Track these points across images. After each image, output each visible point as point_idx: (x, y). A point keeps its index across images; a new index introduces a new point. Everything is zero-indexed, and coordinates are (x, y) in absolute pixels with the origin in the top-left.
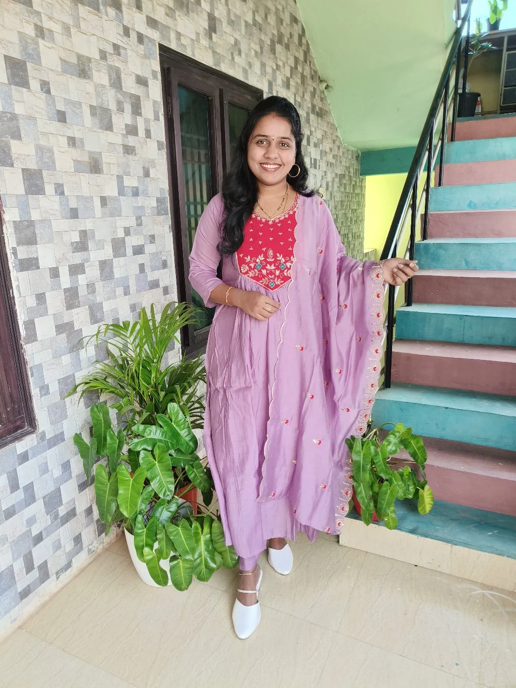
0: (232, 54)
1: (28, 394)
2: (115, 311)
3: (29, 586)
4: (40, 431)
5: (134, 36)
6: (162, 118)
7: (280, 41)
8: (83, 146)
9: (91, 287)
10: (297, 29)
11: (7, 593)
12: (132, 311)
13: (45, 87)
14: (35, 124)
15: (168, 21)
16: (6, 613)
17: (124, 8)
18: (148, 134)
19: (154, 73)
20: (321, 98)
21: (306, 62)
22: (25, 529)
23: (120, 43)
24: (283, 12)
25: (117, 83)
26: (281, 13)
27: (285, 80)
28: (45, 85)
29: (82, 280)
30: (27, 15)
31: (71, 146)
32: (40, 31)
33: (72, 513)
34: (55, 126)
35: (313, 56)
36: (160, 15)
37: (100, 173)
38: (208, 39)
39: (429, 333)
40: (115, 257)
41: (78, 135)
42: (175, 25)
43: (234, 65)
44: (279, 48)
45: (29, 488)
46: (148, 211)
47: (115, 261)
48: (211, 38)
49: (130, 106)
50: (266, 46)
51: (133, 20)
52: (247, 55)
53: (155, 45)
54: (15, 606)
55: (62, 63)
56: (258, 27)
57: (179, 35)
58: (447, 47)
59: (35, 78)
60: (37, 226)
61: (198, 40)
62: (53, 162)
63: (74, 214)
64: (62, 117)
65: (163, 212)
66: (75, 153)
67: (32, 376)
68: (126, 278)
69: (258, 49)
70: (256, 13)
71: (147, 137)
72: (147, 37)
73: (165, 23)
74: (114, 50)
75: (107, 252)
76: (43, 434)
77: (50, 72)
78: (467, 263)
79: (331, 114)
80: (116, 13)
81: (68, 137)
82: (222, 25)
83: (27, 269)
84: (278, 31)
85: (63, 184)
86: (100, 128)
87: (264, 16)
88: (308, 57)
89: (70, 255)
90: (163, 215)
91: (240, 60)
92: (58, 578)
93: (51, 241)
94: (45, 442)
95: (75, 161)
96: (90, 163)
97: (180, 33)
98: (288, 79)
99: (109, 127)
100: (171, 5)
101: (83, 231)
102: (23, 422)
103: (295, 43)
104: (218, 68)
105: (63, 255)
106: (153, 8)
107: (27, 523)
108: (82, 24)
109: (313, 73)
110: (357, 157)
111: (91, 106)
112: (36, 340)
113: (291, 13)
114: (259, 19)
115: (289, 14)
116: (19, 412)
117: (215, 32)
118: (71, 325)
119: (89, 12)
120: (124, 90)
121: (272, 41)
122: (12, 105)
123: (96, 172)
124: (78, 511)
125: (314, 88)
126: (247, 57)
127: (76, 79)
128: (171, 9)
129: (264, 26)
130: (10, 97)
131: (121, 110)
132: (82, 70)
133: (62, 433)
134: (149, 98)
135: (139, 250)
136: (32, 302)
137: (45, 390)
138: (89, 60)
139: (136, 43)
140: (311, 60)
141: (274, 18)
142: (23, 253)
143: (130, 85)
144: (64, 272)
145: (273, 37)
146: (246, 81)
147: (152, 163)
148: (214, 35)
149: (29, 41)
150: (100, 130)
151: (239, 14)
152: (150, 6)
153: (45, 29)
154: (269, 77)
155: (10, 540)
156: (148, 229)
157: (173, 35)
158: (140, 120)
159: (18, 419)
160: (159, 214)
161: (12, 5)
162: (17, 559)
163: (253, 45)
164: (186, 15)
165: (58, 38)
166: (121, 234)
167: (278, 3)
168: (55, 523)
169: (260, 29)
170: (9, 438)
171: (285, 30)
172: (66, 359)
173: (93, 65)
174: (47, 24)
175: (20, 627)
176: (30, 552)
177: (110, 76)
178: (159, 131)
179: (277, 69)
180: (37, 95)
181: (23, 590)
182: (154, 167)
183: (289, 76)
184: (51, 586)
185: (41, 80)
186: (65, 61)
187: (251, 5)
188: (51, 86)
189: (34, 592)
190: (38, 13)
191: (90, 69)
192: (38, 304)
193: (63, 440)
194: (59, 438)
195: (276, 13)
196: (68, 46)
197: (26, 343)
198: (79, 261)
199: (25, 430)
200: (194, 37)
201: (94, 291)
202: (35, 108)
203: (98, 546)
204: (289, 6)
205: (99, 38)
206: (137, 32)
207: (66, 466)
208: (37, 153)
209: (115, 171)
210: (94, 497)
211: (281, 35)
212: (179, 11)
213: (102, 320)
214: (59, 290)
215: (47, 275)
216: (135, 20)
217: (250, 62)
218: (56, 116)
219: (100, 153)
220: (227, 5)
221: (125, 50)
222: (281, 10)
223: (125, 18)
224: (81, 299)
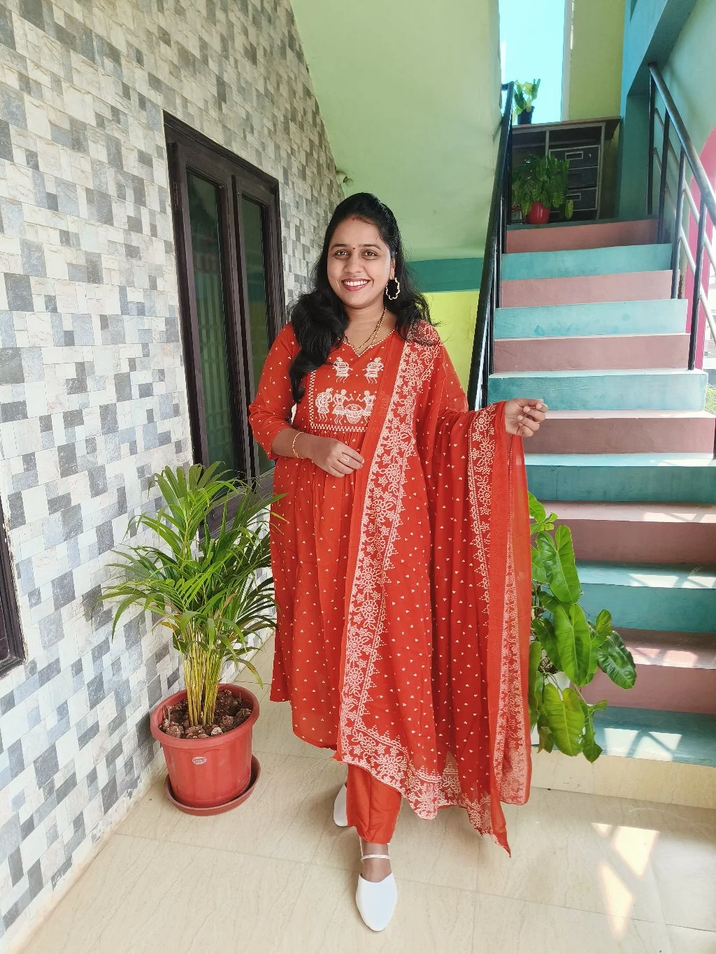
0: (244, 132)
1: (12, 604)
2: (120, 477)
3: (16, 904)
4: (30, 660)
5: (135, 98)
6: (169, 210)
7: (294, 119)
8: (79, 245)
9: (91, 443)
10: (310, 103)
12: (140, 477)
13: (32, 159)
14: (20, 210)
15: (174, 83)
17: (123, 62)
18: (154, 231)
19: (158, 147)
20: (338, 193)
21: (321, 147)
22: (11, 814)
23: (119, 107)
24: (296, 81)
25: (116, 159)
26: (294, 84)
27: (301, 169)
28: (31, 157)
29: (81, 433)
30: (9, 59)
31: (65, 243)
32: (26, 83)
33: (71, 783)
34: (44, 215)
35: (329, 140)
36: (163, 74)
37: (99, 282)
38: (217, 109)
40: (118, 400)
41: (72, 229)
42: (181, 88)
43: (247, 147)
44: (292, 126)
45: (16, 749)
46: (156, 336)
47: (119, 405)
48: (220, 108)
49: (132, 192)
50: (279, 123)
51: (133, 77)
52: (260, 134)
53: (159, 112)
55: (52, 129)
56: (270, 97)
57: (185, 101)
59: (19, 147)
60: (24, 356)
61: (207, 110)
62: (43, 265)
63: (69, 339)
64: (52, 203)
65: (173, 338)
66: (69, 254)
67: (19, 577)
68: (131, 431)
69: (269, 125)
70: (267, 81)
71: (152, 235)
72: (150, 100)
73: (169, 85)
74: (113, 115)
75: (109, 395)
76: (34, 663)
77: (38, 140)
80: (115, 66)
81: (60, 231)
82: (232, 93)
83: (12, 419)
84: (291, 105)
85: (55, 297)
86: (99, 221)
87: (276, 86)
88: (323, 142)
89: (65, 397)
90: (173, 341)
91: (253, 139)
92: (54, 886)
93: (41, 377)
95: (70, 265)
96: (88, 268)
97: (186, 99)
98: (304, 167)
99: (108, 219)
100: (176, 61)
101: (80, 363)
102: (5, 648)
103: (309, 122)
104: (229, 148)
105: (57, 397)
106: (156, 64)
107: (13, 805)
108: (76, 77)
109: (329, 161)
111: (87, 190)
112: (23, 523)
114: (271, 89)
115: (302, 85)
117: (225, 102)
118: (66, 498)
119: (83, 62)
120: (125, 170)
121: (285, 117)
123: (94, 282)
124: (79, 778)
125: (331, 180)
126: (259, 136)
127: (69, 151)
128: (176, 66)
129: (276, 98)
131: (122, 196)
132: (75, 138)
133: (58, 660)
134: (153, 182)
135: (146, 391)
136: (18, 467)
137: (35, 595)
138: (84, 125)
139: (138, 108)
140: (326, 145)
141: (287, 89)
143: (132, 165)
144: (58, 422)
145: (286, 112)
146: (260, 168)
147: (159, 269)
148: (223, 105)
149: (13, 95)
150: (99, 223)
151: (250, 80)
152: (153, 61)
153: (31, 81)
154: (284, 164)
156: (155, 364)
157: (178, 101)
158: (144, 211)
160: (168, 341)
162: (1, 863)
163: (265, 121)
164: (192, 76)
165: (47, 94)
166: (125, 368)
167: (290, 70)
168: (50, 800)
169: (273, 102)
171: (299, 105)
172: (62, 549)
173: (89, 133)
174: (34, 74)
176: (18, 850)
177: (108, 150)
178: (167, 227)
179: (292, 153)
180: (22, 170)
181: (9, 912)
182: (162, 276)
183: (304, 163)
184: (46, 898)
185: (27, 150)
186: (55, 126)
187: (262, 70)
188: (39, 158)
189: (23, 914)
190: (23, 58)
191: (86, 140)
192: (27, 470)
193: (59, 671)
194: (53, 669)
195: (289, 83)
196: (58, 105)
197: (11, 529)
198: (75, 407)
199: (7, 661)
200: (201, 105)
201: (94, 450)
202: (20, 188)
203: (104, 829)
204: (301, 75)
205: (96, 98)
206: (139, 94)
207: (63, 710)
208: (23, 251)
209: (117, 280)
210: (99, 755)
211: (294, 111)
212: (185, 70)
213: (104, 490)
214: (52, 449)
215: (37, 425)
216: (136, 77)
217: (263, 143)
218: (45, 201)
219: (100, 254)
220: (237, 67)
221: (126, 116)
222: (293, 78)
223: (124, 74)
224: (79, 461)
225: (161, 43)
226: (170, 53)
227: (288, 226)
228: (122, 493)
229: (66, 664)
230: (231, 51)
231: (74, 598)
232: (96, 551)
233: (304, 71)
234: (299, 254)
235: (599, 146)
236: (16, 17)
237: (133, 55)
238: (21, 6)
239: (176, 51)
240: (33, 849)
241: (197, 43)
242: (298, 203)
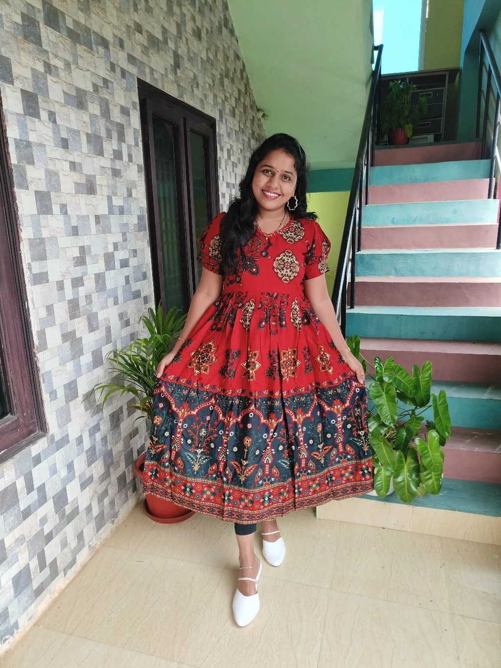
0: (192, 87)
1: (40, 399)
2: (107, 320)
3: (42, 583)
4: (50, 434)
5: (118, 71)
6: (140, 144)
7: (227, 76)
8: (82, 170)
9: (88, 297)
10: (239, 64)
11: (24, 591)
12: (120, 320)
14: (45, 150)
15: (144, 59)
16: (24, 611)
17: (111, 48)
19: (134, 103)
20: (259, 125)
21: (247, 94)
22: (39, 529)
23: (108, 78)
24: (229, 50)
25: (106, 113)
26: (227, 52)
27: (231, 109)
28: (52, 115)
29: (82, 291)
30: (38, 53)
31: (72, 170)
32: (49, 68)
33: (75, 512)
34: (59, 153)
35: (252, 88)
36: (138, 54)
37: (94, 194)
38: (173, 74)
40: (107, 270)
41: (77, 160)
42: (150, 62)
43: (193, 97)
44: (226, 81)
45: (42, 488)
46: (131, 227)
47: (107, 273)
48: (176, 73)
49: (116, 133)
50: (217, 80)
51: (117, 57)
52: (203, 88)
53: (134, 79)
54: (31, 604)
55: (64, 96)
56: (210, 62)
57: (152, 70)
59: (44, 109)
60: (47, 243)
61: (166, 75)
62: (59, 185)
63: (75, 231)
64: (65, 144)
65: (142, 229)
66: (76, 177)
67: (44, 382)
68: (116, 289)
69: (210, 81)
70: (209, 51)
71: (129, 161)
72: (128, 72)
73: (141, 60)
74: (104, 84)
75: (100, 266)
76: (53, 436)
77: (56, 104)
78: (396, 270)
80: (105, 51)
81: (70, 162)
82: (184, 62)
83: (40, 283)
84: (225, 66)
85: (66, 205)
86: (94, 154)
87: (214, 54)
88: (248, 90)
89: (72, 269)
90: (142, 231)
91: (198, 92)
92: (65, 574)
93: (57, 256)
95: (76, 183)
96: (87, 185)
98: (234, 109)
99: (100, 153)
100: (146, 44)
101: (82, 247)
102: (35, 426)
103: (238, 77)
104: (182, 100)
105: (67, 269)
106: (132, 47)
107: (40, 523)
108: (80, 62)
109: (252, 103)
111: (87, 134)
112: (46, 349)
113: (234, 51)
114: (211, 56)
115: (233, 52)
116: (32, 417)
117: (179, 68)
118: (73, 333)
119: (84, 50)
120: (112, 119)
121: (221, 75)
122: (27, 133)
123: (91, 194)
124: (81, 509)
125: (253, 116)
126: (203, 89)
127: (76, 110)
128: (145, 46)
129: (215, 62)
130: (26, 126)
131: (109, 137)
132: (79, 100)
133: (67, 435)
134: (130, 126)
135: (125, 264)
136: (43, 313)
137: (53, 394)
138: (85, 92)
139: (120, 78)
140: (250, 92)
141: (222, 55)
142: (37, 268)
143: (116, 115)
144: (68, 285)
145: (222, 72)
146: (203, 111)
147: (134, 184)
148: (178, 71)
149: (41, 77)
150: (94, 156)
151: (196, 52)
152: (130, 45)
153: (51, 66)
154: (220, 107)
155: (27, 540)
156: (131, 246)
157: (147, 71)
158: (124, 145)
159: (31, 424)
160: (140, 230)
162: (33, 557)
163: (207, 79)
164: (157, 53)
165: (62, 73)
166: (111, 249)
167: (225, 42)
168: (62, 521)
169: (212, 65)
170: (24, 442)
171: (231, 66)
172: (70, 366)
173: (88, 97)
174: (54, 62)
175: (35, 625)
176: (43, 551)
177: (101, 107)
178: (139, 155)
179: (226, 100)
180: (46, 124)
181: (38, 588)
182: (136, 188)
183: (234, 106)
184: (60, 583)
185: (49, 111)
186: (67, 93)
187: (205, 44)
188: (56, 116)
189: (46, 590)
190: (46, 52)
191: (86, 101)
192: (48, 315)
193: (68, 442)
194: (65, 440)
195: (224, 51)
196: (69, 80)
197: (38, 352)
198: (79, 275)
199: (36, 434)
200: (163, 73)
201: (91, 302)
202: (45, 136)
203: (96, 542)
204: (232, 45)
205: (93, 74)
206: (121, 67)
207: (70, 467)
208: (46, 176)
209: (106, 192)
210: (93, 496)
211: (227, 70)
212: (152, 49)
213: (97, 328)
214: (64, 302)
215: (55, 288)
216: (119, 57)
217: (205, 94)
218: (60, 143)
219: (95, 176)
220: (187, 44)
221: (112, 84)
222: (227, 48)
223: (111, 55)
224: (81, 309)
225: (136, 32)
226: (141, 38)
227: (222, 150)
228: (108, 330)
229: (73, 437)
230: (183, 33)
231: (77, 396)
232: (92, 367)
233: (235, 42)
234: (230, 168)
235: (444, 88)
236: (42, 25)
237: (117, 42)
238: (45, 18)
239: (146, 37)
240: (52, 551)
241: (160, 30)
242: (229, 133)
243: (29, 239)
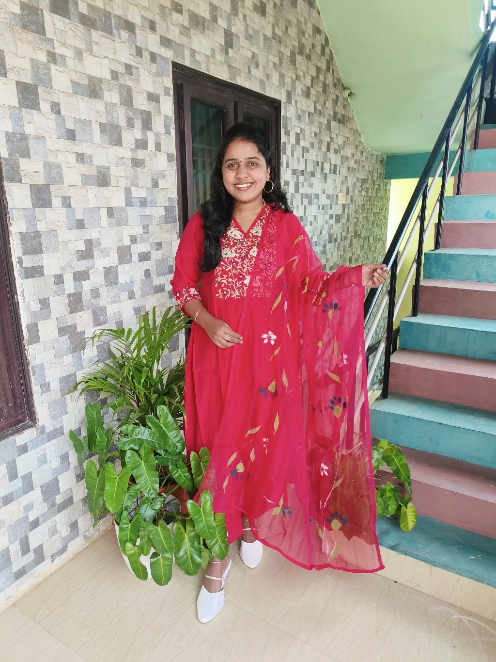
0: (249, 67)
1: (29, 390)
2: (119, 314)
3: (24, 567)
4: (40, 425)
5: (146, 56)
6: (173, 132)
7: (301, 52)
8: (91, 161)
9: (95, 293)
10: (320, 39)
11: (2, 572)
12: (135, 314)
13: (56, 108)
14: (45, 142)
15: (183, 40)
16: (1, 591)
17: (137, 31)
18: (158, 147)
19: (166, 90)
20: (344, 105)
21: (329, 71)
22: (22, 515)
23: (132, 63)
24: (306, 23)
25: (127, 100)
26: (303, 26)
27: (305, 90)
28: (55, 106)
29: (86, 285)
30: (40, 43)
31: (80, 161)
32: (53, 57)
33: (69, 502)
34: (64, 144)
35: (337, 65)
36: (174, 34)
37: (107, 185)
38: (224, 54)
39: (432, 345)
41: (86, 151)
42: (190, 43)
43: (251, 79)
44: (299, 58)
45: (28, 478)
46: (156, 219)
47: (121, 268)
48: (227, 53)
49: (140, 122)
51: (147, 41)
52: (264, 68)
53: (168, 63)
54: (9, 586)
55: (73, 87)
56: (277, 39)
57: (193, 52)
58: (471, 55)
59: (45, 100)
60: (43, 237)
61: (213, 56)
62: (61, 177)
63: (80, 224)
64: (71, 135)
65: (171, 221)
66: (83, 168)
67: (34, 374)
68: (132, 283)
69: (275, 60)
70: (276, 27)
71: (156, 150)
72: (160, 56)
73: (180, 42)
74: (126, 70)
75: (112, 260)
76: (43, 428)
77: (61, 94)
78: (478, 275)
79: (355, 120)
80: (129, 35)
81: (77, 153)
82: (239, 40)
83: (32, 276)
84: (299, 42)
85: (70, 197)
86: (109, 144)
87: (284, 30)
88: (331, 66)
89: (74, 262)
90: (171, 223)
91: (257, 72)
92: (53, 561)
93: (56, 250)
94: (45, 436)
95: (83, 175)
96: (98, 177)
97: (194, 50)
98: (308, 89)
99: (118, 142)
100: (186, 24)
101: (88, 240)
102: (25, 416)
103: (317, 53)
104: (233, 82)
105: (68, 263)
106: (167, 29)
107: (24, 509)
108: (95, 49)
109: (336, 82)
110: (382, 162)
111: (101, 124)
112: (38, 341)
114: (278, 32)
115: (311, 25)
116: (21, 407)
117: (232, 47)
118: (74, 327)
119: (102, 36)
120: (135, 107)
121: (293, 54)
122: (22, 126)
123: (103, 185)
124: (75, 500)
125: (336, 95)
126: (264, 69)
127: (87, 99)
128: (186, 27)
129: (284, 39)
130: (21, 119)
132: (93, 89)
133: (62, 427)
134: (160, 113)
135: (144, 257)
136: (35, 307)
137: (46, 387)
138: (100, 80)
139: (148, 62)
140: (335, 69)
141: (295, 30)
142: (28, 261)
143: (141, 102)
144: (69, 279)
145: (293, 48)
146: (263, 93)
147: (162, 174)
148: (230, 50)
149: (42, 67)
150: (109, 146)
151: (258, 29)
152: (164, 26)
153: (57, 55)
154: (288, 87)
156: (154, 238)
157: (187, 53)
158: (149, 134)
159: (19, 414)
160: (167, 222)
161: (25, 34)
162: (13, 542)
163: (271, 58)
164: (201, 33)
165: (70, 62)
166: (127, 242)
167: (300, 16)
168: (52, 510)
169: (280, 42)
170: (10, 430)
171: (307, 42)
172: (68, 359)
173: (103, 86)
174: (59, 50)
175: (13, 605)
176: (27, 536)
177: (121, 94)
178: (170, 144)
179: (297, 79)
180: (47, 116)
181: (19, 571)
182: (164, 178)
183: (309, 85)
184: (46, 568)
185: (51, 102)
186: (76, 83)
187: (271, 19)
188: (61, 106)
190: (51, 41)
191: (101, 89)
192: (42, 309)
193: (61, 434)
194: (58, 432)
195: (298, 26)
196: (79, 69)
197: (28, 345)
198: (83, 268)
199: (26, 424)
200: (209, 53)
201: (97, 296)
202: (44, 128)
203: (93, 533)
204: (311, 18)
205: (111, 60)
206: (150, 51)
207: (64, 458)
208: (45, 168)
209: (123, 183)
211: (302, 46)
212: (195, 29)
213: (105, 322)
214: (63, 296)
215: (52, 281)
216: (149, 40)
217: (268, 74)
218: (65, 134)
219: (109, 167)
220: (245, 20)
221: (139, 70)
222: (303, 22)
223: (138, 39)
224: (84, 303)
225: (173, 12)
226: (182, 19)
227: (288, 134)
228: (120, 323)
230: (240, 9)
233: (315, 14)
234: (298, 153)
236: (46, 13)
237: (147, 24)
238: (51, 5)
239: (187, 17)
240: (36, 538)
241: (208, 8)
242: (299, 116)
243: (21, 233)
